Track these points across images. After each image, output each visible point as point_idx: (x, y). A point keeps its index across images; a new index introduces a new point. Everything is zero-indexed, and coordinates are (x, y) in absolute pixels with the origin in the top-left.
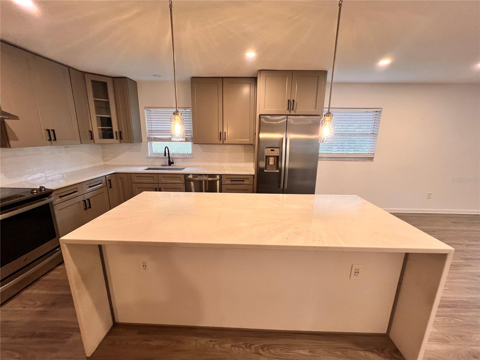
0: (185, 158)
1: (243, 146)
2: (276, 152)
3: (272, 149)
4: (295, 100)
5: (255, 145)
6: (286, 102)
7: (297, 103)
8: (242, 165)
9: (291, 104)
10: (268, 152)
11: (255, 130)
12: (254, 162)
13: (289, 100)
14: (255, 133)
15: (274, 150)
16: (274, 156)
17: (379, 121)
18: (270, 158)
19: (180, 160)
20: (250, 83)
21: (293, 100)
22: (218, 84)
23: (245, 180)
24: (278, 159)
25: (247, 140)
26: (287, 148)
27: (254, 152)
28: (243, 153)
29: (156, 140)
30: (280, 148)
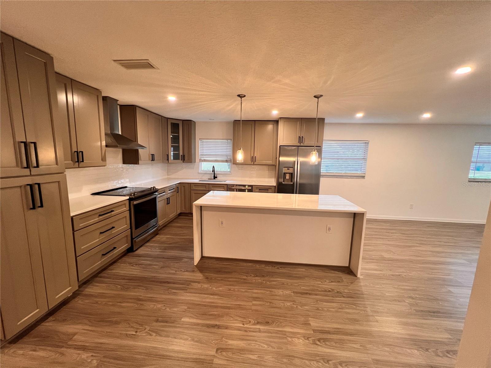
0: (225, 174)
1: (267, 166)
2: (291, 171)
3: (288, 168)
4: (303, 137)
5: (276, 166)
6: (298, 138)
7: (305, 139)
8: (267, 180)
9: (301, 139)
10: (285, 170)
11: (277, 155)
12: (275, 178)
13: (299, 137)
14: (277, 158)
15: (289, 169)
16: (289, 173)
17: (368, 149)
18: (287, 174)
19: (222, 176)
20: (273, 124)
21: (302, 137)
22: (252, 125)
23: (269, 190)
24: (292, 175)
25: (270, 162)
26: (298, 168)
27: (275, 171)
28: (268, 171)
29: (205, 161)
30: (293, 168)
